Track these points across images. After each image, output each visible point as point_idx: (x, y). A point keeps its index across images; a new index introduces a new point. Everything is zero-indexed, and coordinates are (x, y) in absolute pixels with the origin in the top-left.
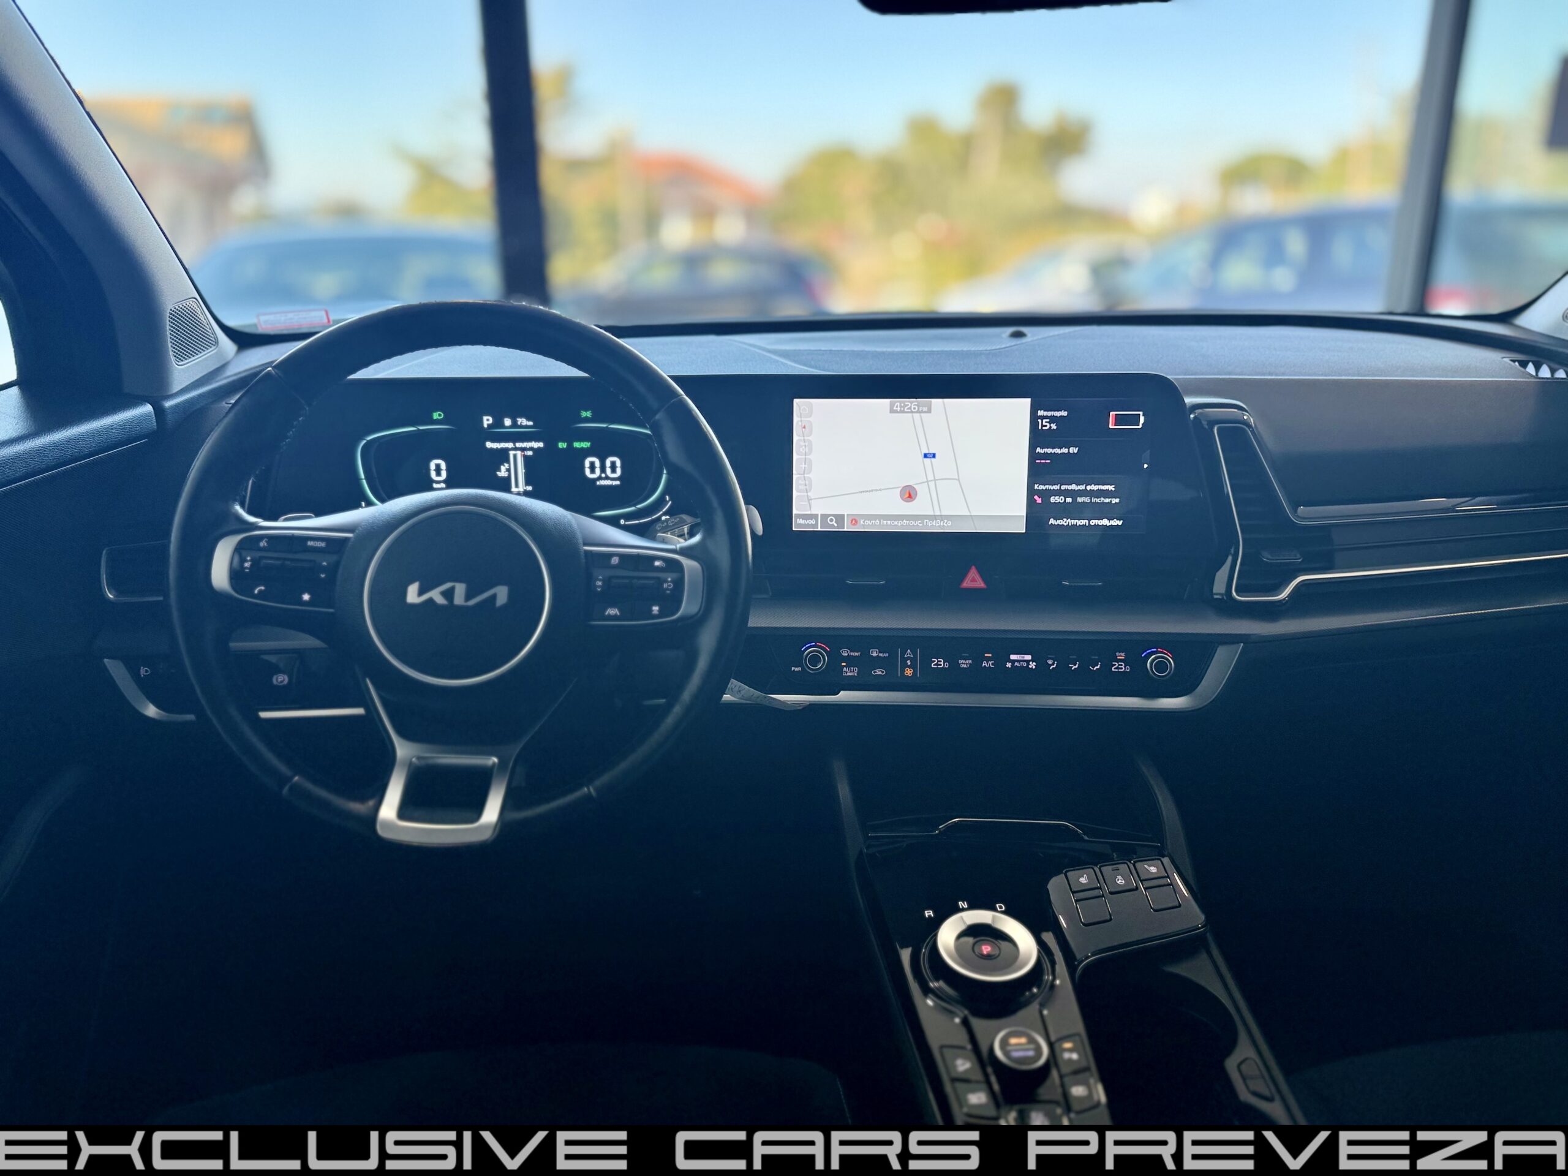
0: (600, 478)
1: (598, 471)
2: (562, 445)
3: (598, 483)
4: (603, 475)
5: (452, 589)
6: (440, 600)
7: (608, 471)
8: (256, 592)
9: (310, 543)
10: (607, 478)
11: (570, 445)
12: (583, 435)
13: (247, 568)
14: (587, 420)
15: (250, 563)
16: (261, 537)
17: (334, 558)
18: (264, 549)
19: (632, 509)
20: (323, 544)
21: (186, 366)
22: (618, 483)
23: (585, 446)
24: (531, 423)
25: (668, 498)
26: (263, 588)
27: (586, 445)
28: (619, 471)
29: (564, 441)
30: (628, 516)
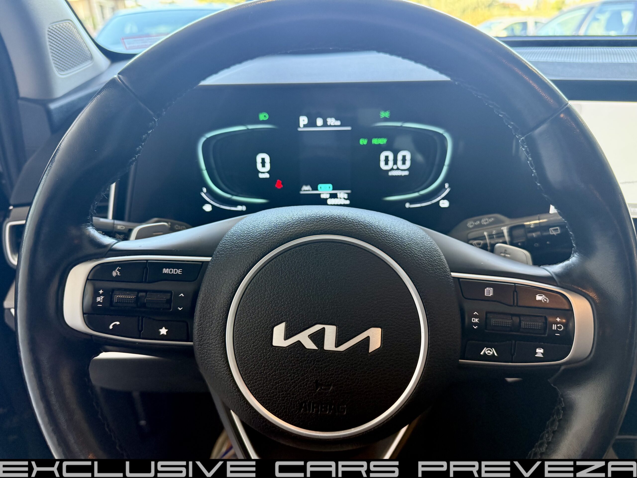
0: (392, 169)
1: (391, 163)
2: (363, 142)
3: (391, 174)
4: (395, 167)
5: (322, 332)
6: (310, 345)
7: (400, 162)
8: (111, 327)
9: (165, 271)
10: (398, 169)
11: (370, 141)
12: (380, 133)
13: (99, 303)
14: (385, 120)
15: (102, 297)
16: (113, 265)
17: (190, 287)
18: (117, 279)
19: (416, 195)
20: (179, 271)
21: (67, 76)
22: (407, 173)
23: (382, 143)
24: (338, 123)
25: (447, 185)
26: (118, 323)
27: (382, 141)
28: (408, 164)
29: (364, 138)
30: (412, 201)
